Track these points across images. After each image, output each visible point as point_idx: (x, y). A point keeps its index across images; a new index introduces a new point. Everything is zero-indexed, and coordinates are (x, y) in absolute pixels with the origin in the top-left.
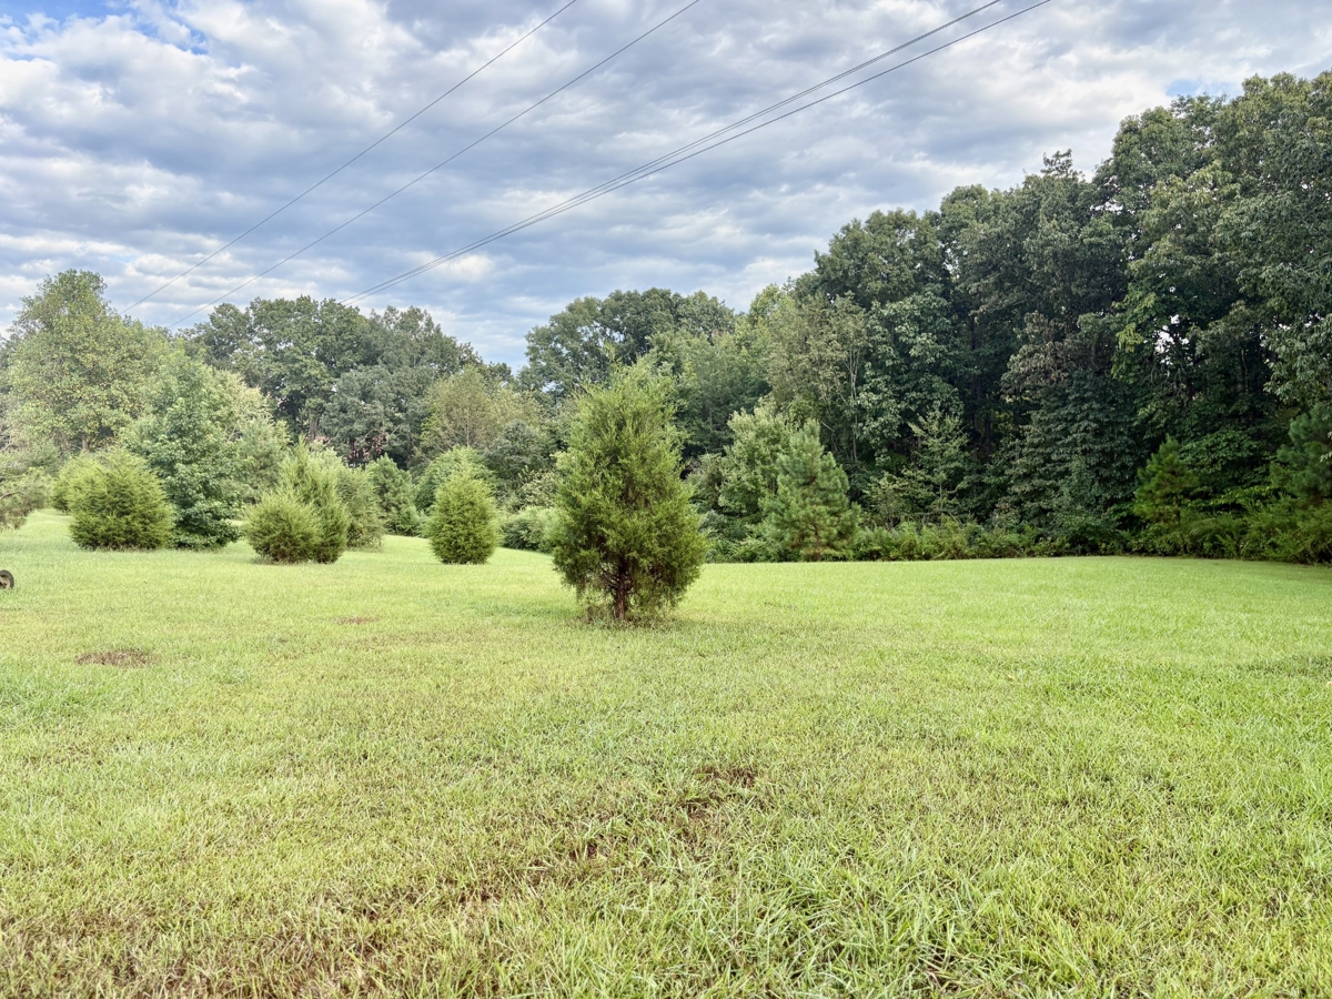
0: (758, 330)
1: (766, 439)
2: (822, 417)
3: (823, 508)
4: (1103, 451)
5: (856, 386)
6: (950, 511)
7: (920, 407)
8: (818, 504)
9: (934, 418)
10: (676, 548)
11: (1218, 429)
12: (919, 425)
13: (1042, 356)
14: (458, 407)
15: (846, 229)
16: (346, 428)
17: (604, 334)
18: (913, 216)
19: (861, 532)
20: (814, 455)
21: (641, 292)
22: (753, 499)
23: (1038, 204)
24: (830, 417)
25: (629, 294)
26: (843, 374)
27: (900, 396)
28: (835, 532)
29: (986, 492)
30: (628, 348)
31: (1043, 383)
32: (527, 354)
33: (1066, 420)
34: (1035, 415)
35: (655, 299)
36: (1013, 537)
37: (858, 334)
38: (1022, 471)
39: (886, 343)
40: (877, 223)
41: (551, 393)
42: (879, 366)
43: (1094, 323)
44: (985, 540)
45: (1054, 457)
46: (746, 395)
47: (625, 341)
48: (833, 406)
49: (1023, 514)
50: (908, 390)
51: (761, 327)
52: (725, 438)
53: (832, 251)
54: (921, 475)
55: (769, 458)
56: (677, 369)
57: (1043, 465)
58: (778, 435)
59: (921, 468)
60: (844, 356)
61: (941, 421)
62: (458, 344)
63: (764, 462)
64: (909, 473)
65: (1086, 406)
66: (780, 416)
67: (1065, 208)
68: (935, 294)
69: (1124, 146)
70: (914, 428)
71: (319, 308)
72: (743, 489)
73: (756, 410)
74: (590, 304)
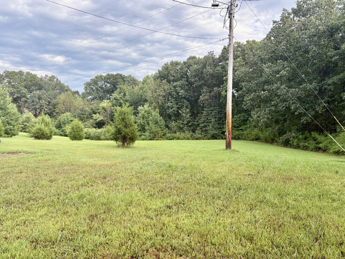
0: (144, 86)
1: (147, 113)
2: (160, 108)
3: (159, 129)
4: (219, 117)
5: (167, 101)
6: (187, 130)
7: (181, 106)
8: (158, 128)
9: (184, 109)
10: (134, 135)
11: (241, 113)
12: (181, 111)
13: (207, 96)
14: (66, 102)
15: (165, 64)
16: (34, 107)
17: (105, 84)
18: (180, 63)
19: (168, 134)
20: (158, 117)
21: (115, 74)
22: (144, 127)
23: (206, 62)
24: (161, 108)
25: (112, 74)
26: (164, 98)
27: (177, 104)
28: (162, 134)
29: (195, 126)
30: (111, 88)
31: (207, 102)
32: (84, 89)
33: (211, 110)
34: (205, 109)
35: (118, 76)
36: (200, 136)
37: (168, 89)
38: (202, 121)
39: (174, 92)
40: (172, 63)
41: (90, 99)
42: (172, 97)
43: (217, 90)
44: (194, 136)
45: (209, 118)
46: (142, 102)
47: (110, 86)
48: (162, 105)
49: (202, 131)
50: (179, 103)
51: (145, 85)
52: (137, 112)
53: (162, 70)
54: (181, 122)
55: (147, 117)
56: (125, 95)
57: (207, 120)
58: (150, 112)
59: (181, 120)
60: (164, 94)
61: (186, 110)
62: (65, 85)
63: (146, 118)
64: (179, 121)
65: (215, 108)
66: (150, 108)
67: (212, 64)
68: (185, 81)
69: (223, 52)
70: (180, 111)
71: (25, 74)
72: (141, 124)
73: (144, 106)
74: (101, 76)
